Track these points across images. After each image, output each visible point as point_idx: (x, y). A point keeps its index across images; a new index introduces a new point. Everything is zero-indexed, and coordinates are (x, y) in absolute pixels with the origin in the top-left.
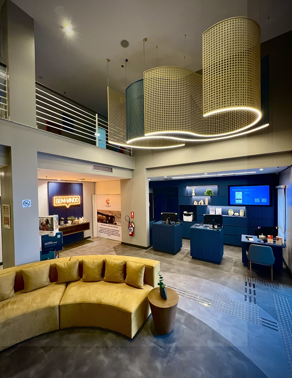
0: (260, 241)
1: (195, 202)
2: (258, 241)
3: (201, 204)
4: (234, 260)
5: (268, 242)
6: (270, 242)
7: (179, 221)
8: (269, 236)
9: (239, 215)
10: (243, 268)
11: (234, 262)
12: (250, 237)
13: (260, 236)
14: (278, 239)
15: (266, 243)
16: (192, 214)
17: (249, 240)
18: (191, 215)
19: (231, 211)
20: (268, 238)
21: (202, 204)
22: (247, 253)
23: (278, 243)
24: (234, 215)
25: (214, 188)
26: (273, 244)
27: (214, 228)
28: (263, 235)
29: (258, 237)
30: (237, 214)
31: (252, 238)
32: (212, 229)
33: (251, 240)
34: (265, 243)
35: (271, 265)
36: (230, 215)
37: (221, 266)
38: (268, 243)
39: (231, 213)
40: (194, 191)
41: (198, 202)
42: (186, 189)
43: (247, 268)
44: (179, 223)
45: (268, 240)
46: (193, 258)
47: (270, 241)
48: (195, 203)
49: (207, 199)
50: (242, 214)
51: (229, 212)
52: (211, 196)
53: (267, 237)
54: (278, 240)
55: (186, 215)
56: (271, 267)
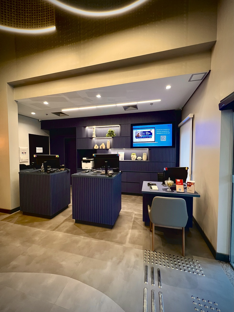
0: (166, 190)
1: (96, 145)
2: (164, 190)
3: (102, 147)
4: (134, 216)
5: (178, 190)
6: (180, 190)
7: (63, 167)
8: (178, 181)
9: (142, 159)
10: (144, 229)
11: (133, 220)
12: (152, 185)
13: (166, 182)
14: (190, 184)
15: (175, 192)
16: (92, 160)
17: (151, 188)
18: (91, 162)
19: (133, 154)
20: (177, 184)
21: (104, 148)
22: (149, 211)
23: (190, 190)
24: (136, 159)
25: (116, 129)
26: (184, 192)
27: (106, 173)
28: (171, 179)
29: (164, 183)
30: (139, 158)
31: (155, 185)
32: (104, 176)
33: (155, 188)
34: (172, 191)
35: (183, 228)
36: (132, 159)
37: (114, 231)
38: (177, 192)
39: (134, 157)
40: (94, 133)
41: (99, 145)
42: (85, 129)
43: (148, 230)
44: (63, 169)
45: (177, 186)
46: (77, 222)
47: (180, 188)
48: (96, 147)
49: (109, 141)
50: (145, 158)
51: (132, 156)
52: (113, 137)
53: (175, 182)
54: (190, 186)
55: (85, 161)
56: (182, 231)
